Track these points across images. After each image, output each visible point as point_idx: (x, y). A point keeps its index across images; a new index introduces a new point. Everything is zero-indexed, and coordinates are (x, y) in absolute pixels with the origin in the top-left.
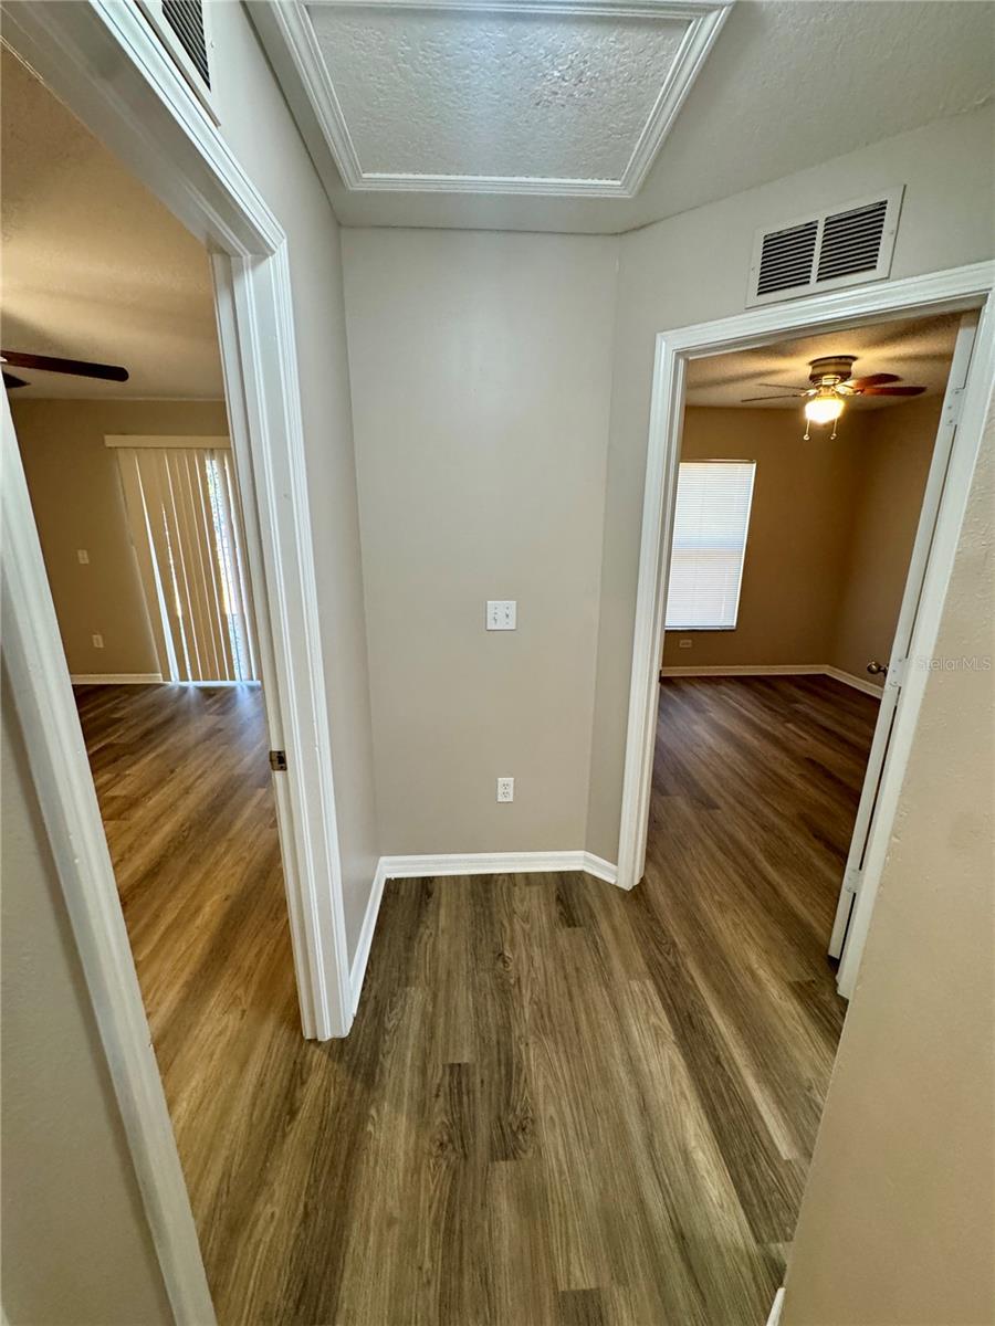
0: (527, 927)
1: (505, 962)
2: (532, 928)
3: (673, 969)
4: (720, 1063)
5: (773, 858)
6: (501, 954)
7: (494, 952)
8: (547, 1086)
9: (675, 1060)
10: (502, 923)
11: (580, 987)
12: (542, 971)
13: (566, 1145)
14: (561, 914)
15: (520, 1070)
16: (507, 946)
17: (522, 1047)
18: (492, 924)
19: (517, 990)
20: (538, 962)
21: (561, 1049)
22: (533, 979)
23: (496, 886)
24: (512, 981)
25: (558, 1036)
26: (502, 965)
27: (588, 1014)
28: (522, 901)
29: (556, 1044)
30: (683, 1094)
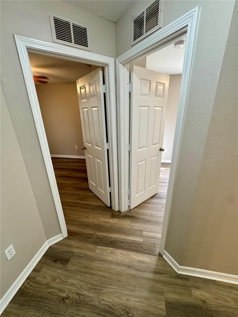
0: (58, 280)
1: (67, 298)
2: (60, 279)
3: (97, 238)
4: (123, 242)
5: (80, 200)
6: (63, 299)
7: (61, 302)
8: (118, 297)
9: (120, 252)
10: (49, 293)
11: (91, 269)
12: (79, 281)
13: (135, 297)
14: (61, 263)
15: (110, 307)
16: (61, 294)
17: (103, 302)
18: (46, 299)
19: (81, 296)
20: (74, 282)
21: (108, 286)
22: (80, 287)
23: (27, 288)
24: (77, 297)
25: (104, 285)
26: (68, 301)
27: (100, 271)
28: (45, 278)
29: (106, 287)
30: (128, 255)
